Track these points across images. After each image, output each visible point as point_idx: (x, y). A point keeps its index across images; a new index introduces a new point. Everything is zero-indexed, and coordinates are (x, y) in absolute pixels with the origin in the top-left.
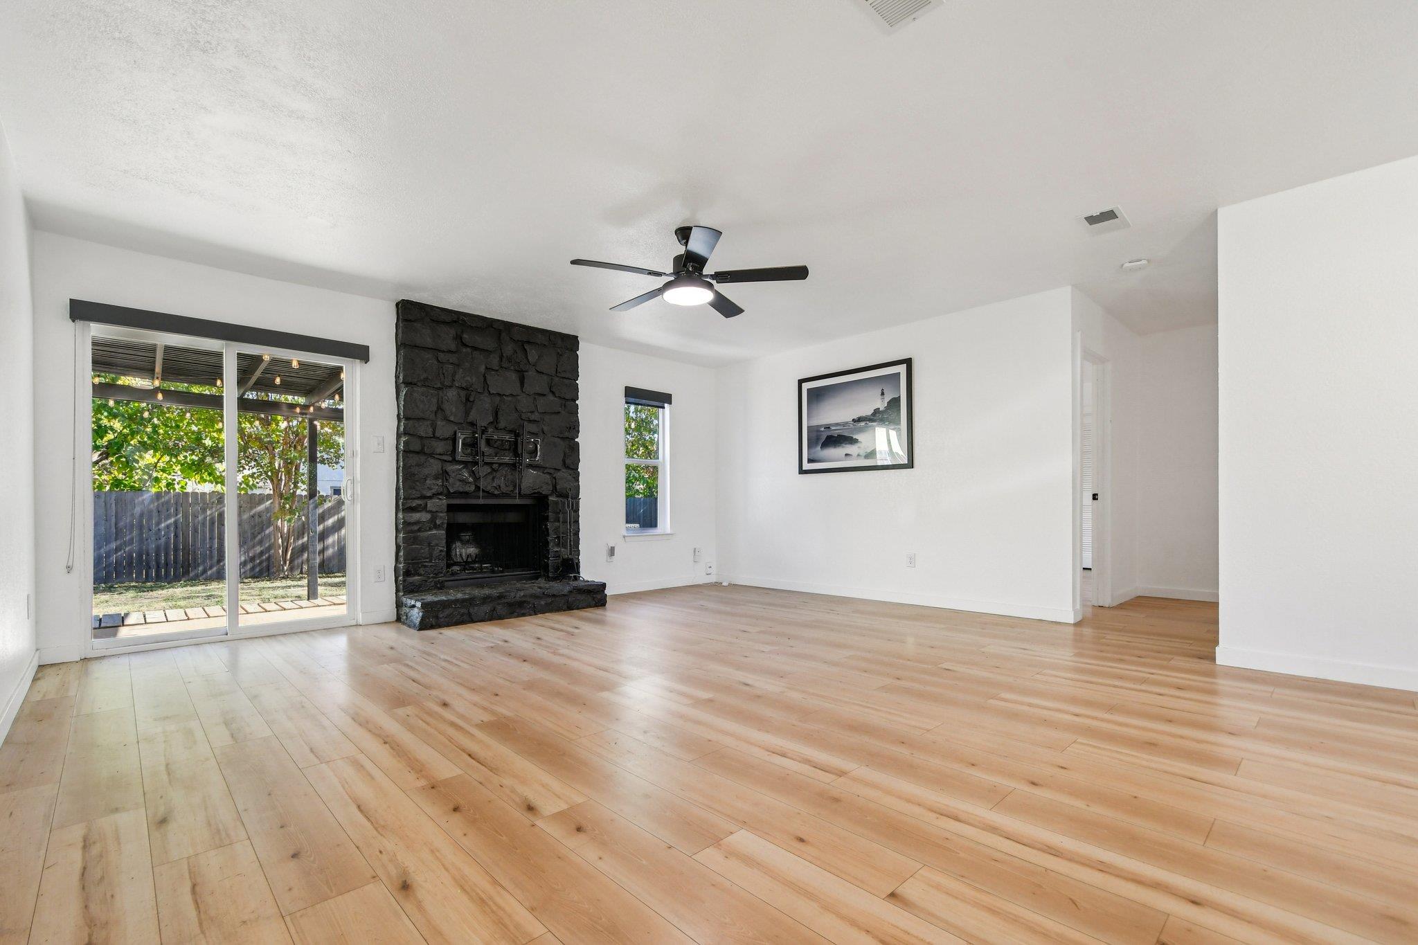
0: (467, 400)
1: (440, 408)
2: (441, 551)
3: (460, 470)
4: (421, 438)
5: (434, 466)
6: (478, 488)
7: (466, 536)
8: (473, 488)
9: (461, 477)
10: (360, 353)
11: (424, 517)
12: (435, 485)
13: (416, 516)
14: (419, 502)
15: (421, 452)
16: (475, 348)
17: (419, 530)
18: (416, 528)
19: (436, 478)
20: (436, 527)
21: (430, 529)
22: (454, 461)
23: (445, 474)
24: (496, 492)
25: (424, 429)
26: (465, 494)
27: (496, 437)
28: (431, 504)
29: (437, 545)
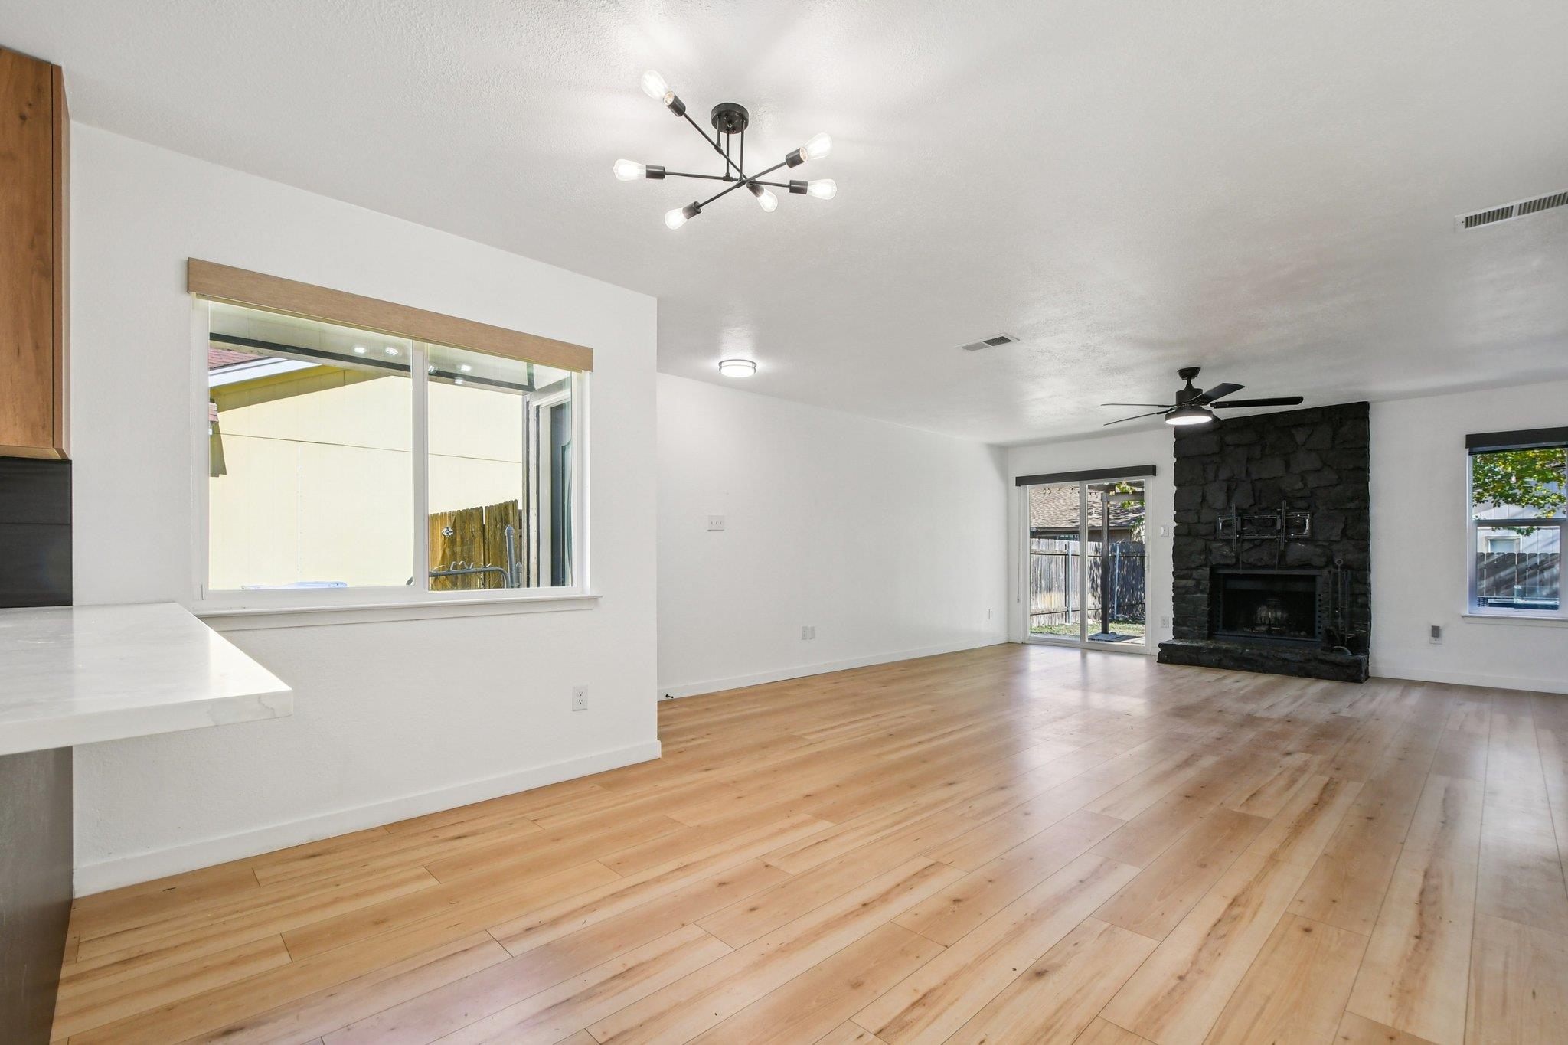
0: (1229, 489)
1: (1204, 499)
2: (1204, 610)
3: (1220, 547)
4: (1188, 524)
5: (1200, 544)
6: (1238, 559)
7: (1273, 601)
8: (1234, 561)
9: (1222, 552)
10: (1151, 470)
11: (1190, 583)
12: (1198, 559)
13: (1183, 582)
14: (1185, 572)
15: (1189, 534)
16: (1238, 446)
17: (1186, 593)
18: (1184, 591)
19: (1200, 554)
20: (1202, 591)
21: (1195, 593)
22: (1215, 540)
23: (1207, 551)
24: (1259, 564)
25: (1192, 517)
26: (1228, 566)
27: (1256, 517)
28: (1196, 574)
29: (1201, 605)
